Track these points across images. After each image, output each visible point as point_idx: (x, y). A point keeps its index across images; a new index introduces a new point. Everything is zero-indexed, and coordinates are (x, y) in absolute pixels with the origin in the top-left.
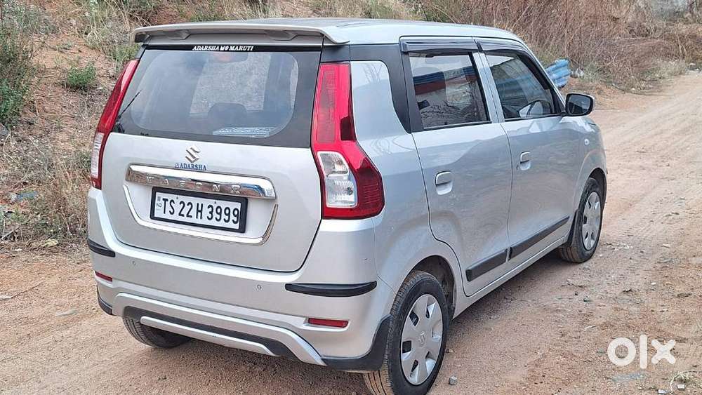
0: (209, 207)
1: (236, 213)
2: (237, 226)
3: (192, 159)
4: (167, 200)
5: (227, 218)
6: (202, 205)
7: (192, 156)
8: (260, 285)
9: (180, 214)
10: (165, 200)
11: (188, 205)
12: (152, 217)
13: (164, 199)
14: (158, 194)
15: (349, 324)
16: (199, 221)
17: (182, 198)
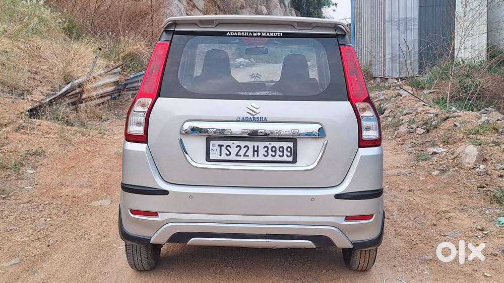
0: (264, 148)
1: (289, 149)
2: (291, 159)
3: (254, 114)
4: (223, 146)
5: (281, 154)
6: (258, 146)
7: (253, 111)
8: (313, 199)
9: (237, 155)
10: (221, 146)
11: (244, 147)
12: (208, 159)
13: (219, 145)
14: (212, 142)
15: (374, 217)
16: (256, 158)
17: (237, 143)
